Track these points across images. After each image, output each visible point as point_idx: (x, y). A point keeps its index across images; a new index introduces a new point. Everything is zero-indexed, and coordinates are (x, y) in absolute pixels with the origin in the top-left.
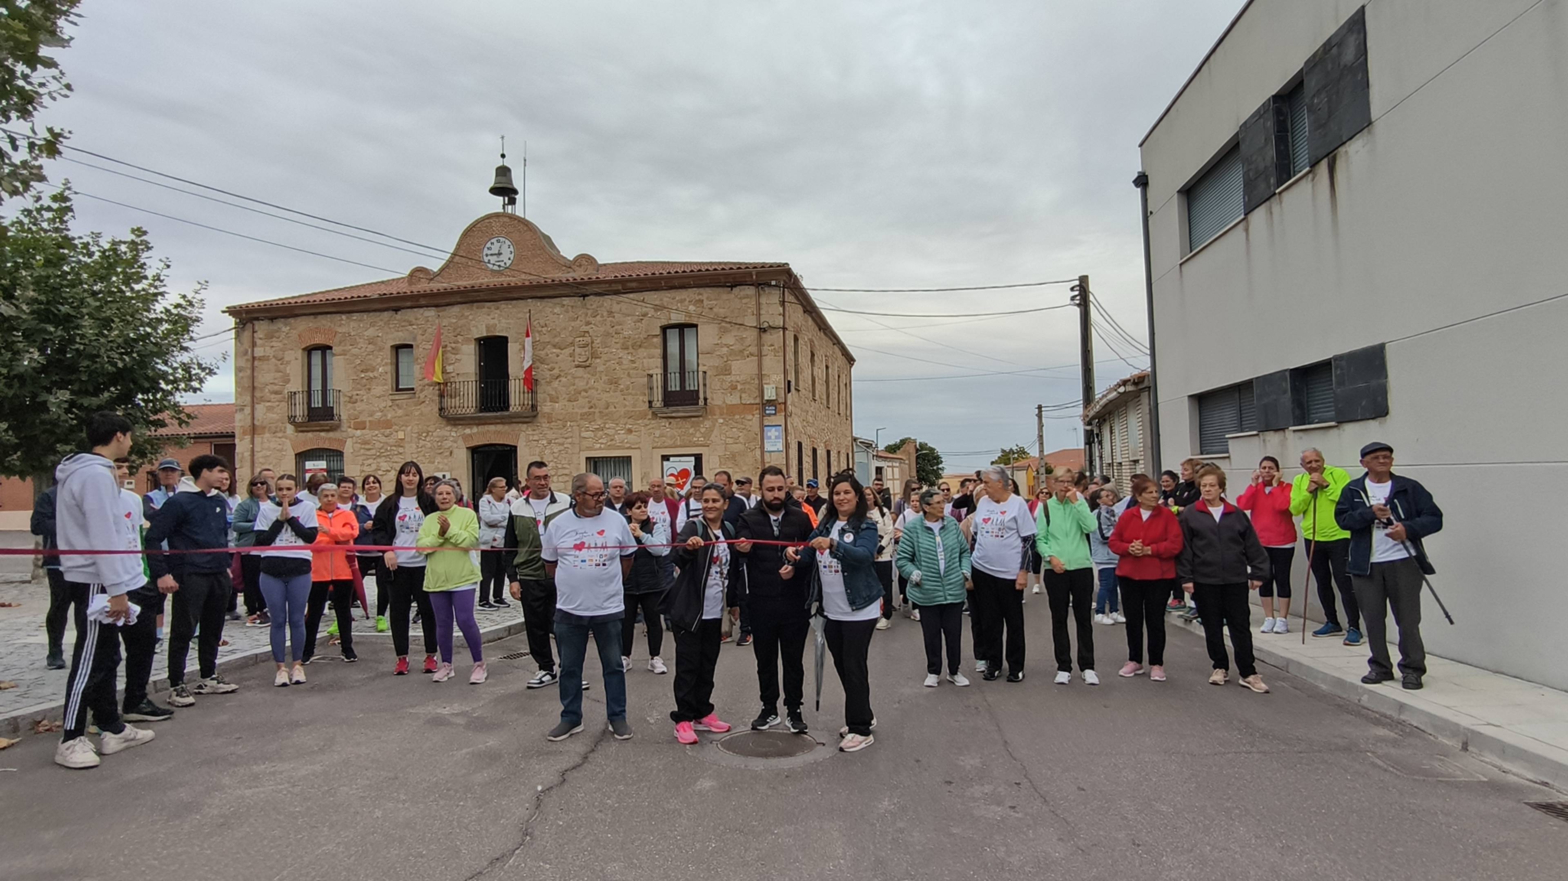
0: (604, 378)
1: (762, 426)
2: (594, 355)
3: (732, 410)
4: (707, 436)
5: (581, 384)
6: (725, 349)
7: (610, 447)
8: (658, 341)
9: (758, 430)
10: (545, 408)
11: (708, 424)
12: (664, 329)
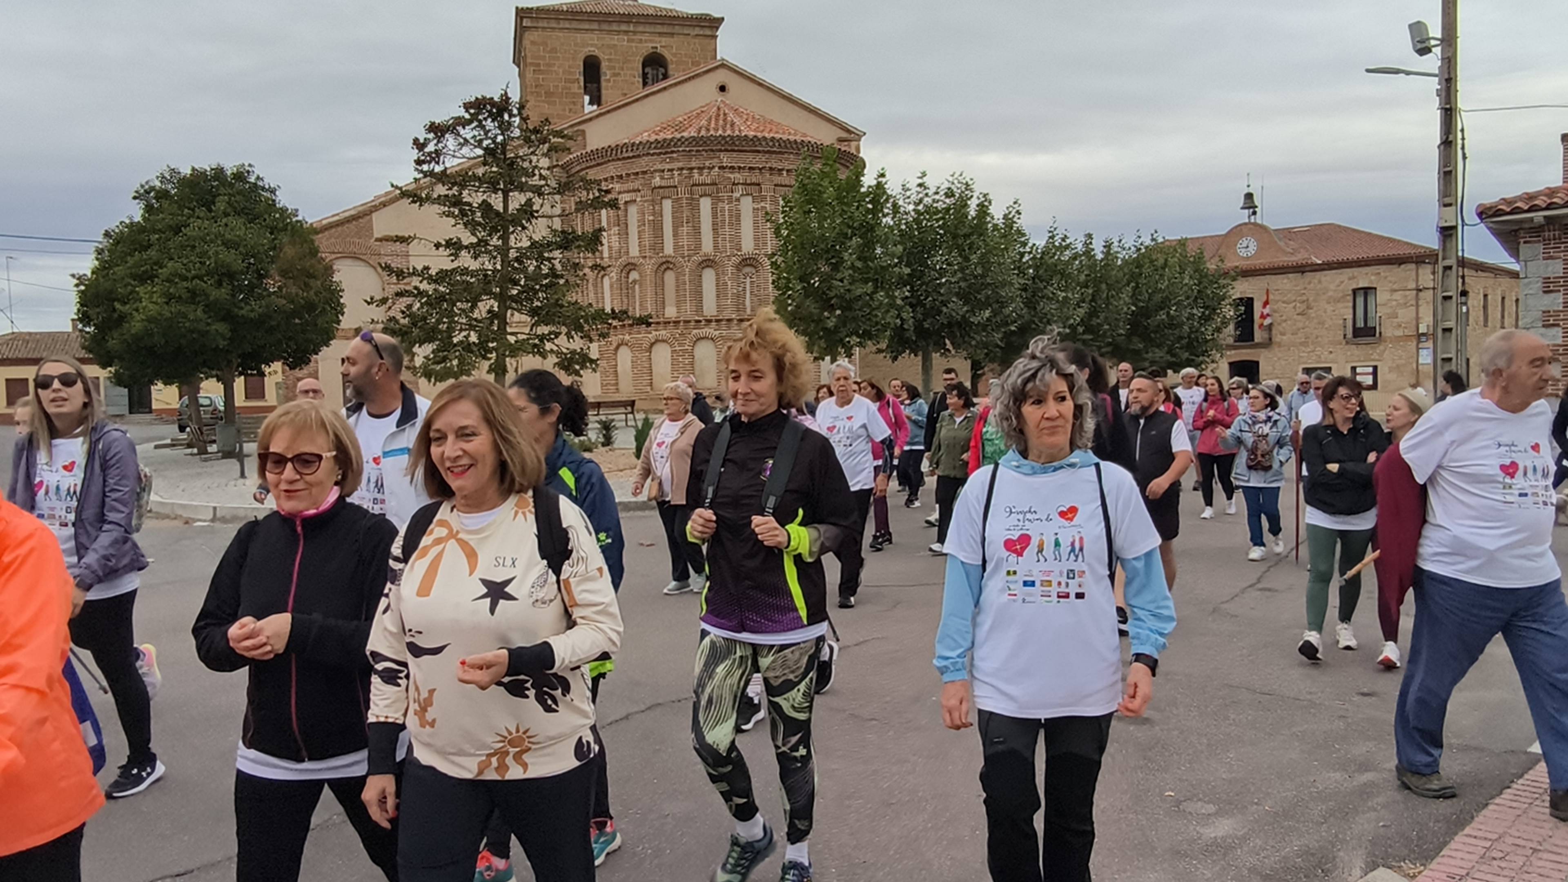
0: (1315, 321)
1: (1418, 349)
2: (1309, 308)
3: (1398, 339)
4: (1380, 355)
5: (1300, 325)
6: (1394, 303)
7: (1318, 362)
8: (1350, 298)
9: (1414, 350)
10: (1277, 338)
11: (1382, 347)
12: (1355, 291)
